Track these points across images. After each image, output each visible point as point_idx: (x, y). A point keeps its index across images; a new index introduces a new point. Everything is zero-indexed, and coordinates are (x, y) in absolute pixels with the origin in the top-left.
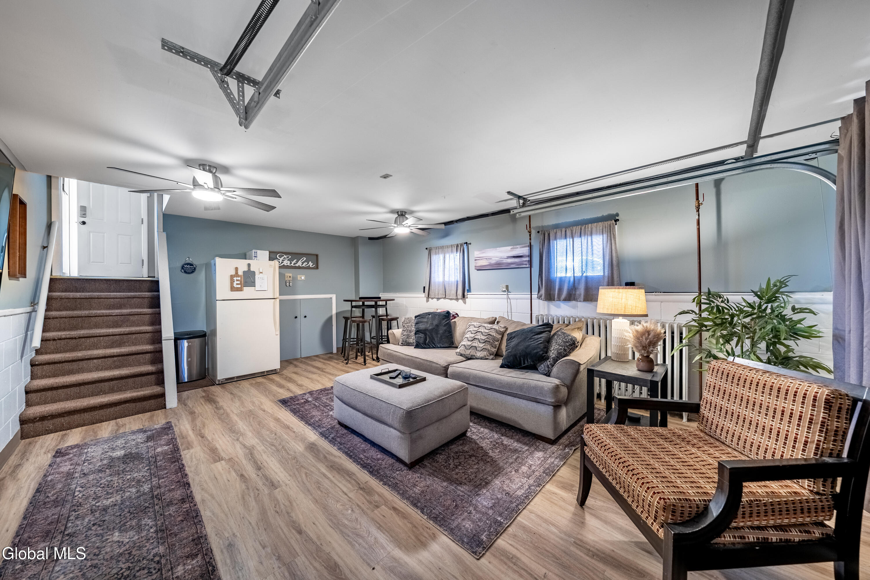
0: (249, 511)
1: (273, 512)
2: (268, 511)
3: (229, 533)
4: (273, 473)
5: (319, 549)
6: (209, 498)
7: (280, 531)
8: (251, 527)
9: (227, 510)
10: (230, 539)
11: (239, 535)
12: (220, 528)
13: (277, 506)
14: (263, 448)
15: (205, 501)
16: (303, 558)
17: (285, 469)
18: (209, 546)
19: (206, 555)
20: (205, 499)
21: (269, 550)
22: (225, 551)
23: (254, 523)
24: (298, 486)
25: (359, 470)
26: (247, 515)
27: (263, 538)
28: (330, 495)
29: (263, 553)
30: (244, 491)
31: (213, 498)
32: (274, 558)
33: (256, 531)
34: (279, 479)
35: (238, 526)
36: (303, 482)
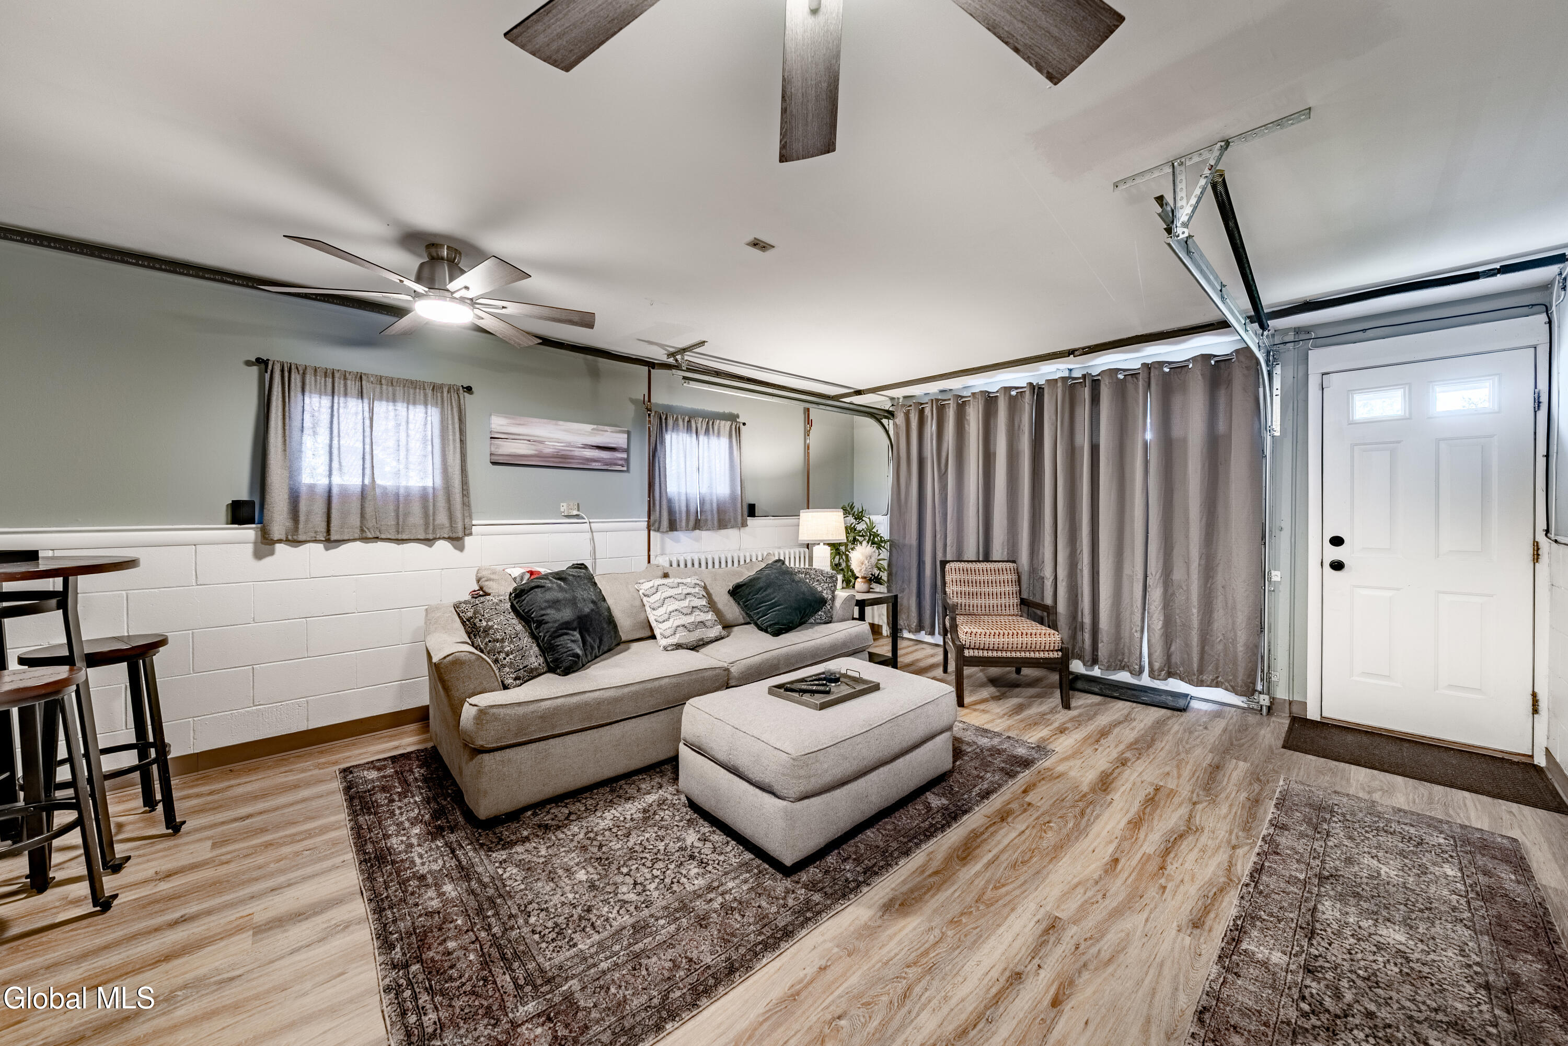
0: (1128, 935)
1: (1107, 902)
2: (1110, 908)
3: (1183, 939)
4: (1017, 945)
5: (1124, 839)
6: (1154, 1029)
7: (1130, 880)
8: (1152, 916)
9: (1152, 971)
10: (1188, 932)
11: (1175, 924)
12: (1188, 958)
13: (1094, 900)
14: (924, 1015)
15: (1166, 1034)
16: (1144, 848)
17: (999, 926)
18: (1223, 945)
19: (1234, 940)
20: (1162, 1035)
21: (1163, 881)
22: (1207, 927)
23: (1145, 915)
24: (1036, 889)
25: (961, 827)
26: (1138, 933)
27: (1154, 894)
28: (1034, 846)
29: (1170, 886)
30: (1096, 969)
31: (1148, 1021)
32: (1166, 873)
33: (1152, 906)
34: (1033, 923)
35: (1164, 934)
36: (1022, 885)
